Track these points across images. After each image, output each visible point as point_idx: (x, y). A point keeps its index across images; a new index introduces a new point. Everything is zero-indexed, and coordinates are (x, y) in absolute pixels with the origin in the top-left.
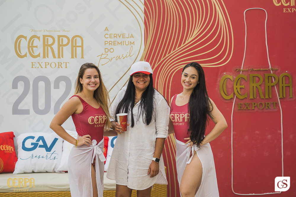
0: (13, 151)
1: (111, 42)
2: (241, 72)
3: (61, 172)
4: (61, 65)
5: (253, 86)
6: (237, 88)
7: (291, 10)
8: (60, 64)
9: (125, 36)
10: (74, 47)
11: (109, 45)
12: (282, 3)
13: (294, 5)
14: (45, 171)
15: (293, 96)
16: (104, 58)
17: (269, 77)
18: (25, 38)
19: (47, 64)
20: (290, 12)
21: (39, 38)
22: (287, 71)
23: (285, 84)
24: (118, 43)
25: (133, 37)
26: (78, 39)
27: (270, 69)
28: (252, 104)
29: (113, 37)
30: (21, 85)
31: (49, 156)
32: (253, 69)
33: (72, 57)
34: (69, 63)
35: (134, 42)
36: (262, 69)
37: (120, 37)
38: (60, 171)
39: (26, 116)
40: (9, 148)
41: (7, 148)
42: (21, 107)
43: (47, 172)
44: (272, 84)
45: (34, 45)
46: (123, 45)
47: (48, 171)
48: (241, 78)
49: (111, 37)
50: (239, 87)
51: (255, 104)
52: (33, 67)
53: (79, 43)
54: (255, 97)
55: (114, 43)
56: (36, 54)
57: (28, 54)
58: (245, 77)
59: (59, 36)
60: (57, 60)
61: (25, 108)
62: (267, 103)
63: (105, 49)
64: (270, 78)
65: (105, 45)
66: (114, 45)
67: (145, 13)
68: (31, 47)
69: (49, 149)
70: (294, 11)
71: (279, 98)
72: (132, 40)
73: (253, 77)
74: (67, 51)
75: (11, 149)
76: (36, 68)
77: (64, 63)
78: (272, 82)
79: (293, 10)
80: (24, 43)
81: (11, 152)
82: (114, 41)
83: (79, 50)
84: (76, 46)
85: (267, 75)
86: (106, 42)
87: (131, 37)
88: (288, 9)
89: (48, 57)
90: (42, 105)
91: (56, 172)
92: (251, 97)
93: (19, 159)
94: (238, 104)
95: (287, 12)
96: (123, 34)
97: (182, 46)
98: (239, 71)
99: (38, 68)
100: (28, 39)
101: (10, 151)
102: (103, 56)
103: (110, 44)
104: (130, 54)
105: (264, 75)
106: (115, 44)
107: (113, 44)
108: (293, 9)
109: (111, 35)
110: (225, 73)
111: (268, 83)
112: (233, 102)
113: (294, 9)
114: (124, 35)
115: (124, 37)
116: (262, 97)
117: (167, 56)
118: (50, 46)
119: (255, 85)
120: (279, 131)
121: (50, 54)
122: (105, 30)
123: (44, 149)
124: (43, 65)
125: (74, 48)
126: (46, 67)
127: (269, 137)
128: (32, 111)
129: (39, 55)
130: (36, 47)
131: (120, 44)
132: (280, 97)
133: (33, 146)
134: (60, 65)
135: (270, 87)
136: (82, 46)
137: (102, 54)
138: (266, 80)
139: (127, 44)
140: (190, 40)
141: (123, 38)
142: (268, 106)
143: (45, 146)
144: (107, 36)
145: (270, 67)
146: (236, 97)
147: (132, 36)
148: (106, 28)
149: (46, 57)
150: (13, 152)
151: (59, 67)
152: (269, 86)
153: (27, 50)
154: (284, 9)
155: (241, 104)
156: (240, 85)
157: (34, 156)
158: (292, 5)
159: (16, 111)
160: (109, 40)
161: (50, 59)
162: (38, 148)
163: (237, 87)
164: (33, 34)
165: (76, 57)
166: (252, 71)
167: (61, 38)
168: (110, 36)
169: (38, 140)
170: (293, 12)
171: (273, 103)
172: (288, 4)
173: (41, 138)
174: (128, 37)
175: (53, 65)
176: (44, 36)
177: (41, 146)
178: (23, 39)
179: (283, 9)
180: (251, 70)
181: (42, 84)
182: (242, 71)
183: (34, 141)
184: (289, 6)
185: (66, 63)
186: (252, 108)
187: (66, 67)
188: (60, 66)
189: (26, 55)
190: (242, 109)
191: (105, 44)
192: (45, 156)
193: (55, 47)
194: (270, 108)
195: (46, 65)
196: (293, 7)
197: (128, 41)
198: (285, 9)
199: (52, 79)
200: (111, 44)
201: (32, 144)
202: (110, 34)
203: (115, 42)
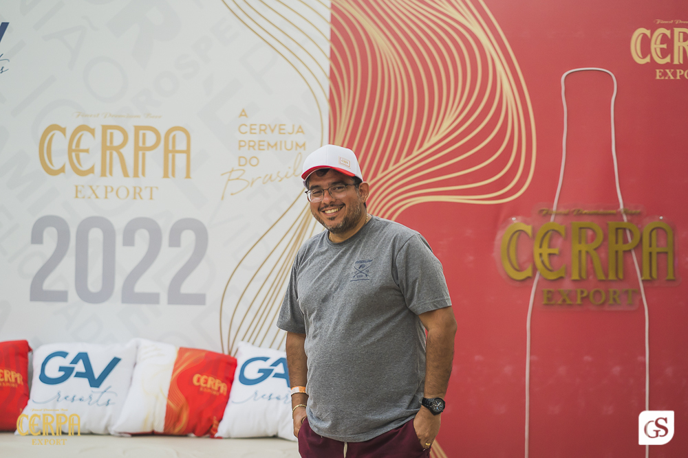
0: (19, 382)
1: (252, 144)
2: (552, 218)
3: (122, 435)
4: (139, 194)
5: (580, 252)
6: (541, 255)
7: (674, 74)
8: (138, 190)
9: (284, 129)
10: (170, 152)
11: (249, 149)
12: (652, 58)
13: (682, 62)
14: (87, 432)
15: (674, 275)
16: (238, 179)
17: (617, 229)
18: (63, 131)
19: (109, 189)
20: (672, 78)
21: (92, 131)
22: (661, 218)
23: (658, 246)
24: (269, 144)
25: (302, 132)
26: (180, 136)
27: (622, 211)
28: (576, 292)
29: (257, 131)
30: (50, 237)
31: (95, 397)
32: (579, 211)
33: (166, 175)
34: (157, 188)
35: (304, 145)
36: (601, 211)
37: (272, 131)
38: (120, 433)
39: (59, 305)
40: (11, 376)
41: (6, 375)
42: (49, 284)
43: (91, 434)
44: (626, 247)
45: (82, 146)
46: (281, 149)
47: (94, 432)
48: (553, 230)
49: (253, 131)
50: (546, 250)
51: (582, 292)
52: (79, 195)
53: (181, 145)
54: (584, 276)
55: (260, 145)
56: (85, 167)
57: (68, 167)
58: (562, 229)
59: (137, 129)
60: (130, 182)
61: (59, 287)
62: (611, 290)
63: (240, 157)
64: (620, 232)
65: (239, 149)
66: (260, 149)
67: (332, 77)
68: (74, 150)
69: (96, 383)
70: (682, 76)
71: (643, 281)
72: (300, 138)
73: (581, 228)
74: (154, 161)
75: (16, 379)
76: (84, 197)
77: (146, 187)
78: (625, 241)
79: (678, 74)
80: (60, 143)
81: (13, 385)
82: (260, 141)
83: (181, 160)
84: (175, 151)
85: (613, 224)
86: (243, 144)
87: (298, 132)
88: (668, 71)
89: (111, 174)
90: (94, 282)
91: (112, 433)
92: (575, 276)
93: (30, 402)
94: (543, 291)
95: (664, 80)
96: (281, 125)
97: (415, 153)
98: (548, 215)
99: (89, 198)
100: (69, 133)
101: (12, 383)
102: (235, 175)
103: (251, 148)
104: (295, 171)
105: (607, 224)
106: (262, 147)
107: (256, 147)
108: (678, 71)
109: (253, 127)
110: (514, 219)
111: (617, 242)
112: (532, 287)
113: (680, 72)
114: (282, 127)
115: (282, 131)
116: (601, 276)
117: (379, 175)
118: (118, 149)
119: (584, 247)
120: (640, 358)
121: (117, 168)
122: (241, 115)
123: (85, 381)
124: (101, 193)
125: (170, 155)
126: (106, 197)
127: (617, 370)
128: (73, 296)
129: (91, 170)
130: (87, 151)
131: (272, 147)
132: (643, 278)
133: (62, 373)
134: (137, 193)
135: (621, 254)
136: (188, 152)
137: (233, 170)
138: (612, 237)
139: (289, 147)
140: (434, 139)
141: (280, 133)
142: (614, 300)
143: (88, 374)
144: (243, 129)
145: (622, 206)
146: (540, 275)
147: (300, 130)
148: (243, 111)
149: (108, 174)
150: (19, 385)
151: (135, 198)
152: (617, 252)
153: (65, 159)
154: (658, 71)
155: (549, 292)
156: (550, 246)
157: (63, 396)
158: (676, 62)
159: (38, 293)
160: (247, 137)
161: (117, 178)
162: (72, 379)
163: (541, 253)
164: (80, 122)
165: (173, 175)
166: (580, 215)
167: (141, 132)
168: (251, 129)
169: (75, 361)
170: (678, 78)
171: (627, 292)
172: (668, 60)
173: (83, 357)
174: (291, 131)
175: (123, 193)
176: (105, 128)
177: (79, 375)
178: (58, 134)
179: (656, 72)
180: (575, 213)
181: (96, 235)
182: (556, 214)
183: (66, 362)
184: (670, 65)
185: (151, 188)
186: (576, 300)
187: (151, 198)
188: (137, 196)
189: (62, 170)
190: (553, 302)
191: (240, 146)
192: (86, 397)
193: (128, 152)
194: (619, 301)
195: (106, 192)
196: (680, 66)
197: (292, 142)
198: (660, 72)
199: (119, 224)
200: (253, 147)
201: (61, 369)
202: (251, 125)
203: (261, 143)
